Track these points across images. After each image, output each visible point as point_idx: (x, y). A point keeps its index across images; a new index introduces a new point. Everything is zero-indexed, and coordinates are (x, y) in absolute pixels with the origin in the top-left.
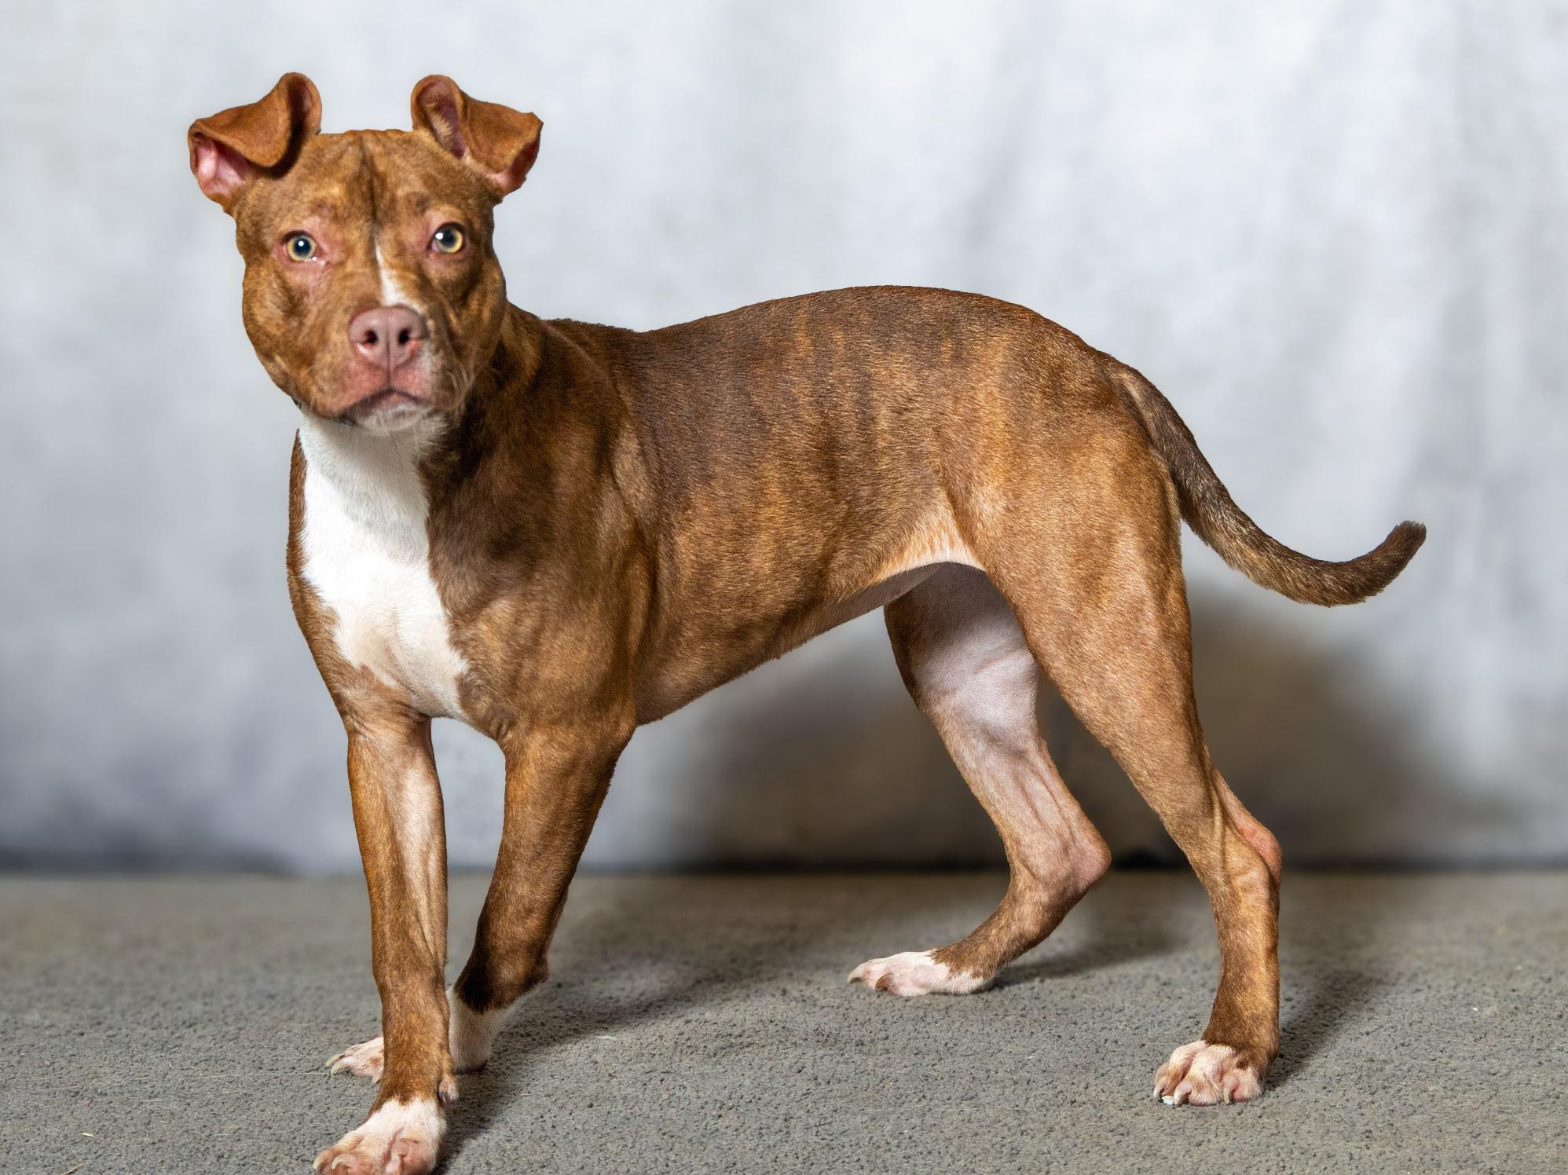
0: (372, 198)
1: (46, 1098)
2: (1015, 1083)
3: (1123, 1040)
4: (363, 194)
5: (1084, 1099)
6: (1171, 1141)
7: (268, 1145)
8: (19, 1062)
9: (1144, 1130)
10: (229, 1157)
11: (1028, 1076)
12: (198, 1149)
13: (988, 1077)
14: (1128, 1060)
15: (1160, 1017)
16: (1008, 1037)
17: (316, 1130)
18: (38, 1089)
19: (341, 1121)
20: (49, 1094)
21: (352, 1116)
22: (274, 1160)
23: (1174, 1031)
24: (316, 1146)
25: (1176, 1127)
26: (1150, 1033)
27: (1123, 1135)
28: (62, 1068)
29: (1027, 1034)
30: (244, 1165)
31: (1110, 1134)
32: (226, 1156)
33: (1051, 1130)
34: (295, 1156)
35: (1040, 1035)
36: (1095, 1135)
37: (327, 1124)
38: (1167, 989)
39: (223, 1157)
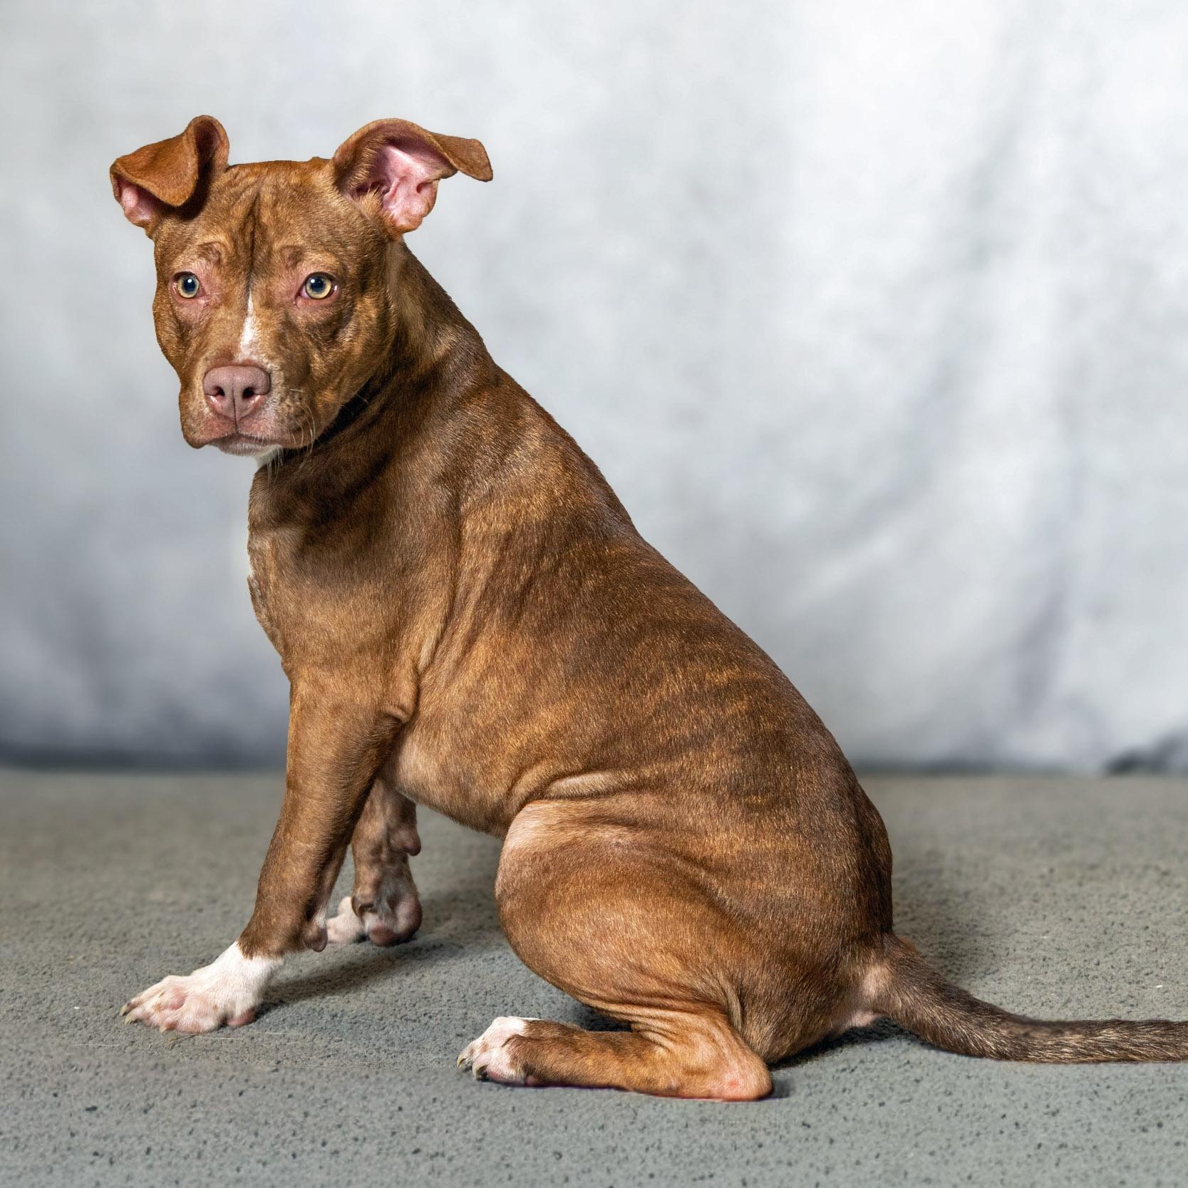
0: (252, 248)
1: (177, 965)
2: (1032, 960)
3: (1128, 923)
4: (245, 245)
5: (1096, 973)
6: (1177, 1012)
7: (374, 1006)
8: (150, 934)
9: (1152, 1002)
10: (342, 1016)
11: (1043, 954)
12: (314, 1009)
13: (1008, 954)
14: (1134, 940)
15: (1162, 903)
16: (1023, 920)
17: (414, 995)
18: (170, 957)
19: (435, 987)
20: (179, 961)
21: (444, 983)
22: (381, 1019)
23: (1176, 915)
24: (417, 1007)
25: (1181, 1000)
26: (1153, 917)
27: (1132, 1005)
28: (188, 940)
29: (1040, 916)
30: (356, 1023)
31: (1121, 1005)
32: (339, 1015)
33: (1069, 1001)
34: (399, 1016)
35: (1053, 917)
36: (1107, 1005)
37: (423, 989)
38: (1167, 879)
39: (336, 1016)
